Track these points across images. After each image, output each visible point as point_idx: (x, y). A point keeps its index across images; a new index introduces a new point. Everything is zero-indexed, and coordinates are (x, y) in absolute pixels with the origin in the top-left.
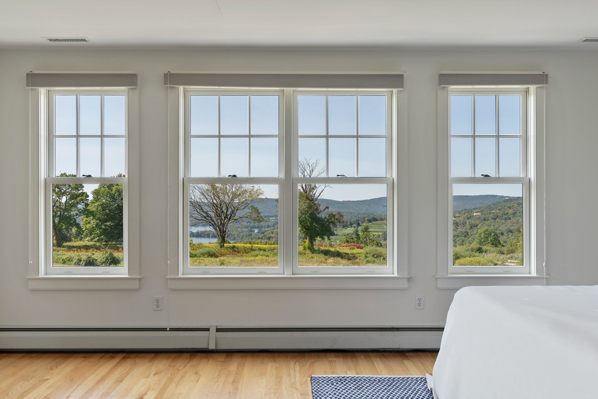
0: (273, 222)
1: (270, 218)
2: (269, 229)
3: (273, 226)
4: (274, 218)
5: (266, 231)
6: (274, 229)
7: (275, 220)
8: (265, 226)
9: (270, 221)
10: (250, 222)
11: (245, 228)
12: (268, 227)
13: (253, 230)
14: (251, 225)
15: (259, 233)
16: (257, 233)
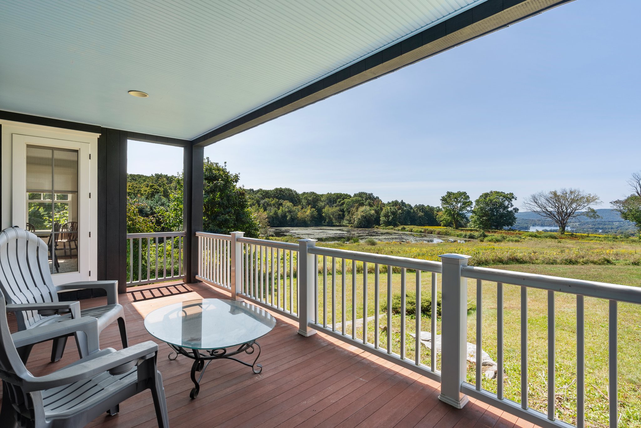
0: (617, 225)
1: (614, 223)
2: (612, 230)
3: (617, 228)
4: (618, 223)
5: (610, 231)
6: (617, 230)
7: (618, 224)
8: (609, 228)
9: (614, 225)
10: (595, 225)
11: (591, 229)
12: (612, 228)
13: (597, 230)
14: (596, 227)
15: (603, 232)
16: (601, 232)
